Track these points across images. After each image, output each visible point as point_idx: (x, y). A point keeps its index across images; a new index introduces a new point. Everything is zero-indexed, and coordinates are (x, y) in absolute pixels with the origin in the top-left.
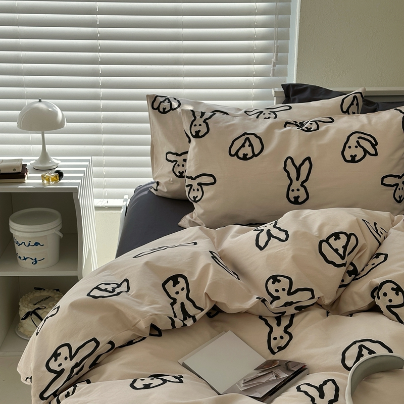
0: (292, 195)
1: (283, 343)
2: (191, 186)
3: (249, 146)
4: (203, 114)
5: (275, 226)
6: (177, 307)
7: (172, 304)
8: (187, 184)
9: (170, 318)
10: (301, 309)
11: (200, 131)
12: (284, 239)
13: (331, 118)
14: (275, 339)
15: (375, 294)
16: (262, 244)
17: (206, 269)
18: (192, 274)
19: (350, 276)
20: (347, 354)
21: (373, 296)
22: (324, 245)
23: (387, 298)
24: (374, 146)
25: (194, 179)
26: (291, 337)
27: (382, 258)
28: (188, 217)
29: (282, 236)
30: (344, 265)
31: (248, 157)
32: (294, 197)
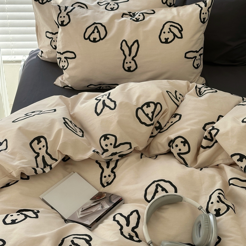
0: (126, 66)
1: (110, 180)
2: (60, 58)
3: (97, 32)
4: (66, 8)
5: (108, 98)
6: (40, 159)
7: (36, 158)
8: (58, 57)
9: (34, 169)
10: (122, 156)
11: (64, 21)
12: (113, 108)
13: (153, 10)
14: (105, 177)
15: (171, 144)
16: (99, 111)
17: (59, 132)
18: (50, 136)
19: (157, 130)
20: (148, 191)
21: (169, 146)
22: (140, 111)
23: (178, 148)
24: (180, 31)
25: (62, 54)
26: (115, 176)
27: (178, 117)
28: (60, 78)
29: (112, 106)
30: (152, 124)
31: (96, 40)
32: (128, 67)
